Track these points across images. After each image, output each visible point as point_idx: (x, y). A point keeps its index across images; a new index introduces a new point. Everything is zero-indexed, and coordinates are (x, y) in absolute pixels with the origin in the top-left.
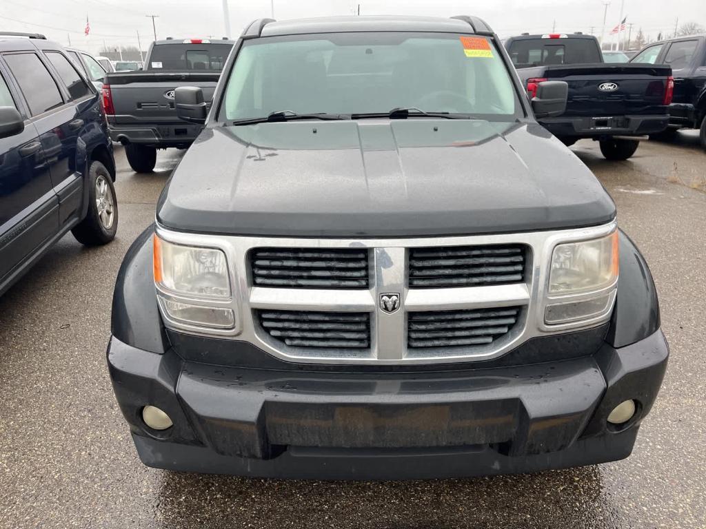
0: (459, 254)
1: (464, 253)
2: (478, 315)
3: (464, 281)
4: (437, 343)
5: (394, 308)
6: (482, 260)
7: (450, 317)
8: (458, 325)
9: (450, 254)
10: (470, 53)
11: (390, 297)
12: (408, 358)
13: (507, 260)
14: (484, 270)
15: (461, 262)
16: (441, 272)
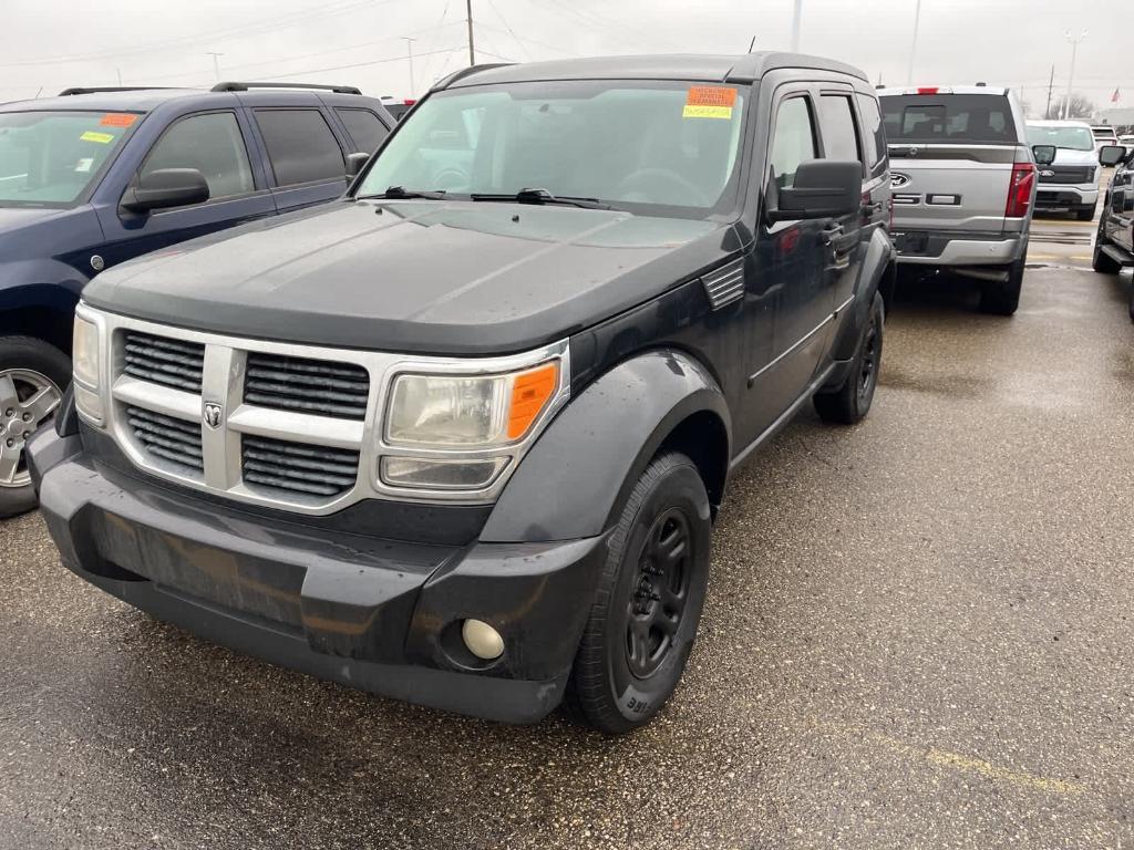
0: (294, 367)
1: (299, 368)
2: (310, 453)
3: (296, 403)
4: (271, 480)
5: (216, 423)
6: (319, 381)
7: (279, 449)
8: (290, 462)
9: (285, 366)
10: (692, 112)
11: (213, 407)
12: (242, 492)
13: (347, 385)
14: (321, 394)
15: (298, 379)
16: (274, 387)
